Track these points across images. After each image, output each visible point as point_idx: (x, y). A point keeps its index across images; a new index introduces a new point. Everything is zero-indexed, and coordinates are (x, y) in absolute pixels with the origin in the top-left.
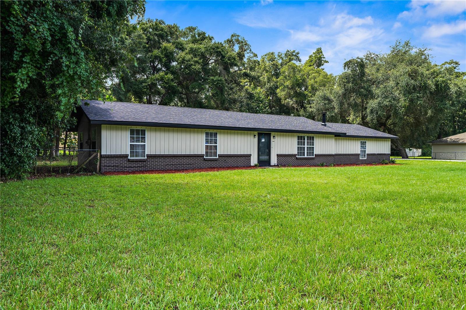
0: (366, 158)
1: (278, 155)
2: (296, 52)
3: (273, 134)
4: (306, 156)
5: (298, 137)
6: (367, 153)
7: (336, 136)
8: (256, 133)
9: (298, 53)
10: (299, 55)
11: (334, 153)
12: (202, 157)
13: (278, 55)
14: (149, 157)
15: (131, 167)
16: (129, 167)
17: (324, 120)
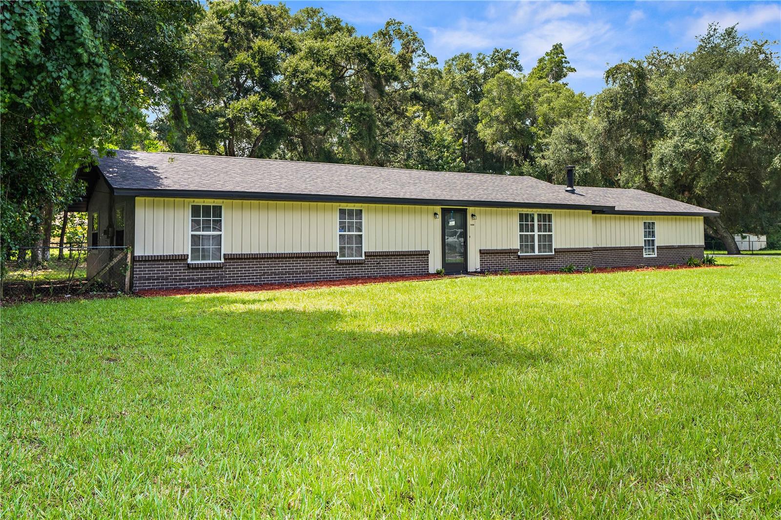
0: (656, 256)
1: (482, 252)
2: (513, 52)
3: (471, 210)
4: (537, 253)
5: (521, 215)
6: (656, 244)
7: (594, 212)
8: (438, 209)
9: (516, 55)
10: (518, 58)
11: (591, 246)
12: (333, 257)
13: (478, 59)
14: (229, 259)
15: (193, 280)
16: (189, 280)
17: (570, 180)
